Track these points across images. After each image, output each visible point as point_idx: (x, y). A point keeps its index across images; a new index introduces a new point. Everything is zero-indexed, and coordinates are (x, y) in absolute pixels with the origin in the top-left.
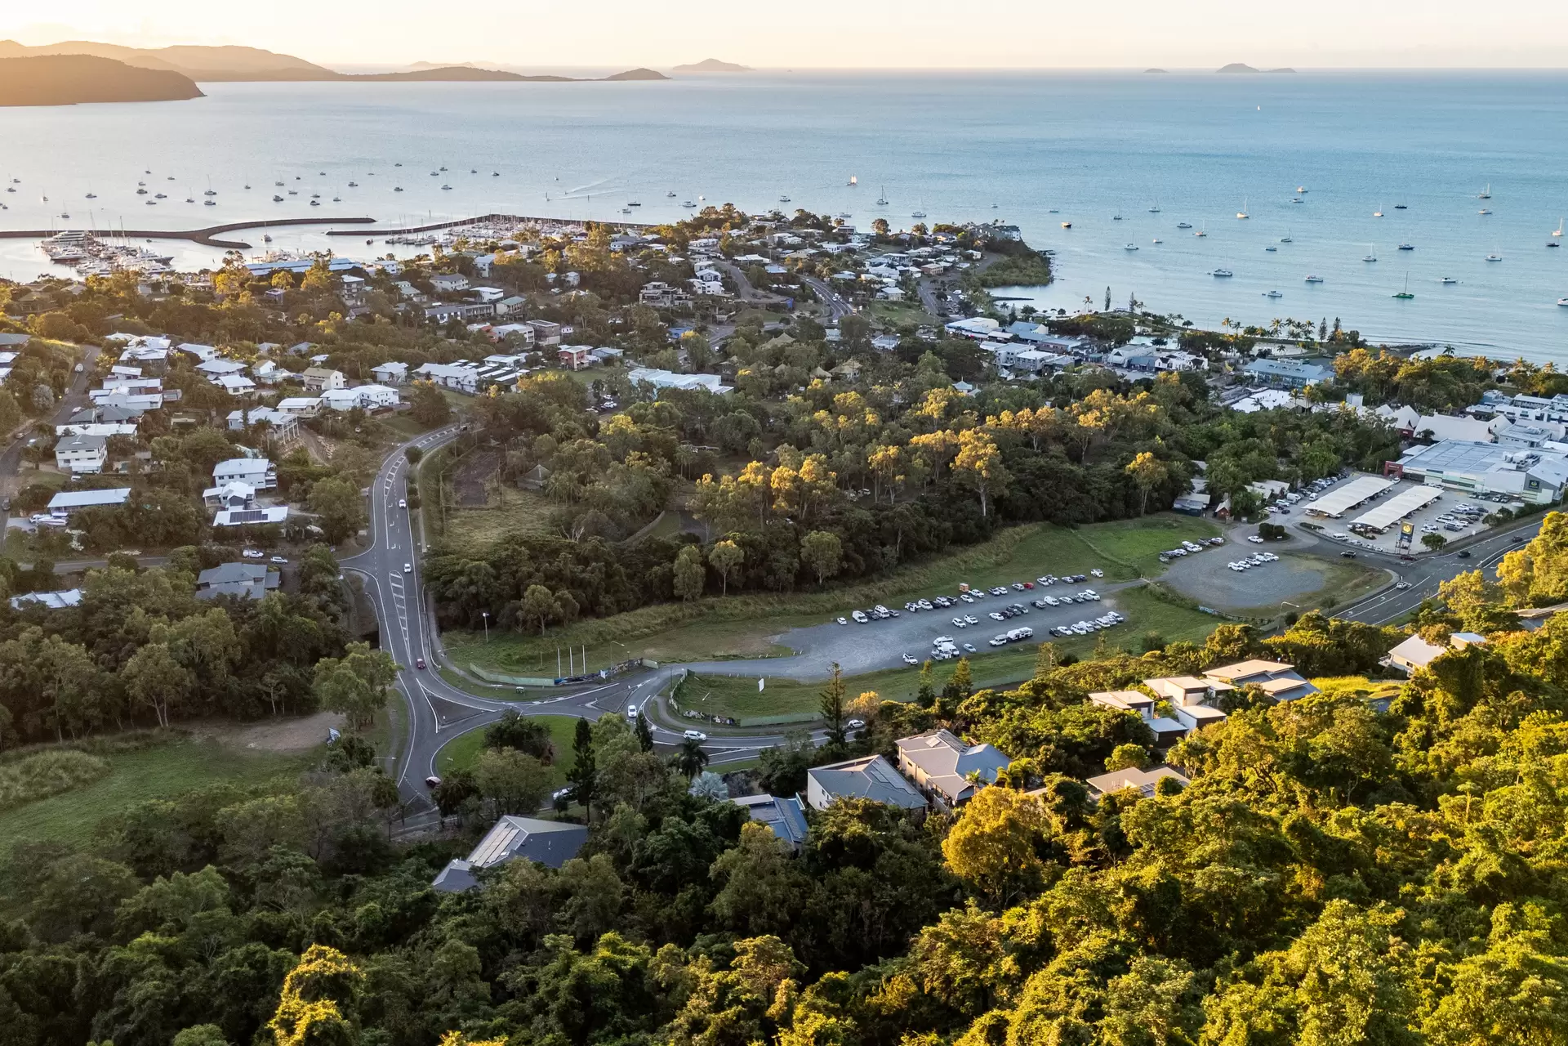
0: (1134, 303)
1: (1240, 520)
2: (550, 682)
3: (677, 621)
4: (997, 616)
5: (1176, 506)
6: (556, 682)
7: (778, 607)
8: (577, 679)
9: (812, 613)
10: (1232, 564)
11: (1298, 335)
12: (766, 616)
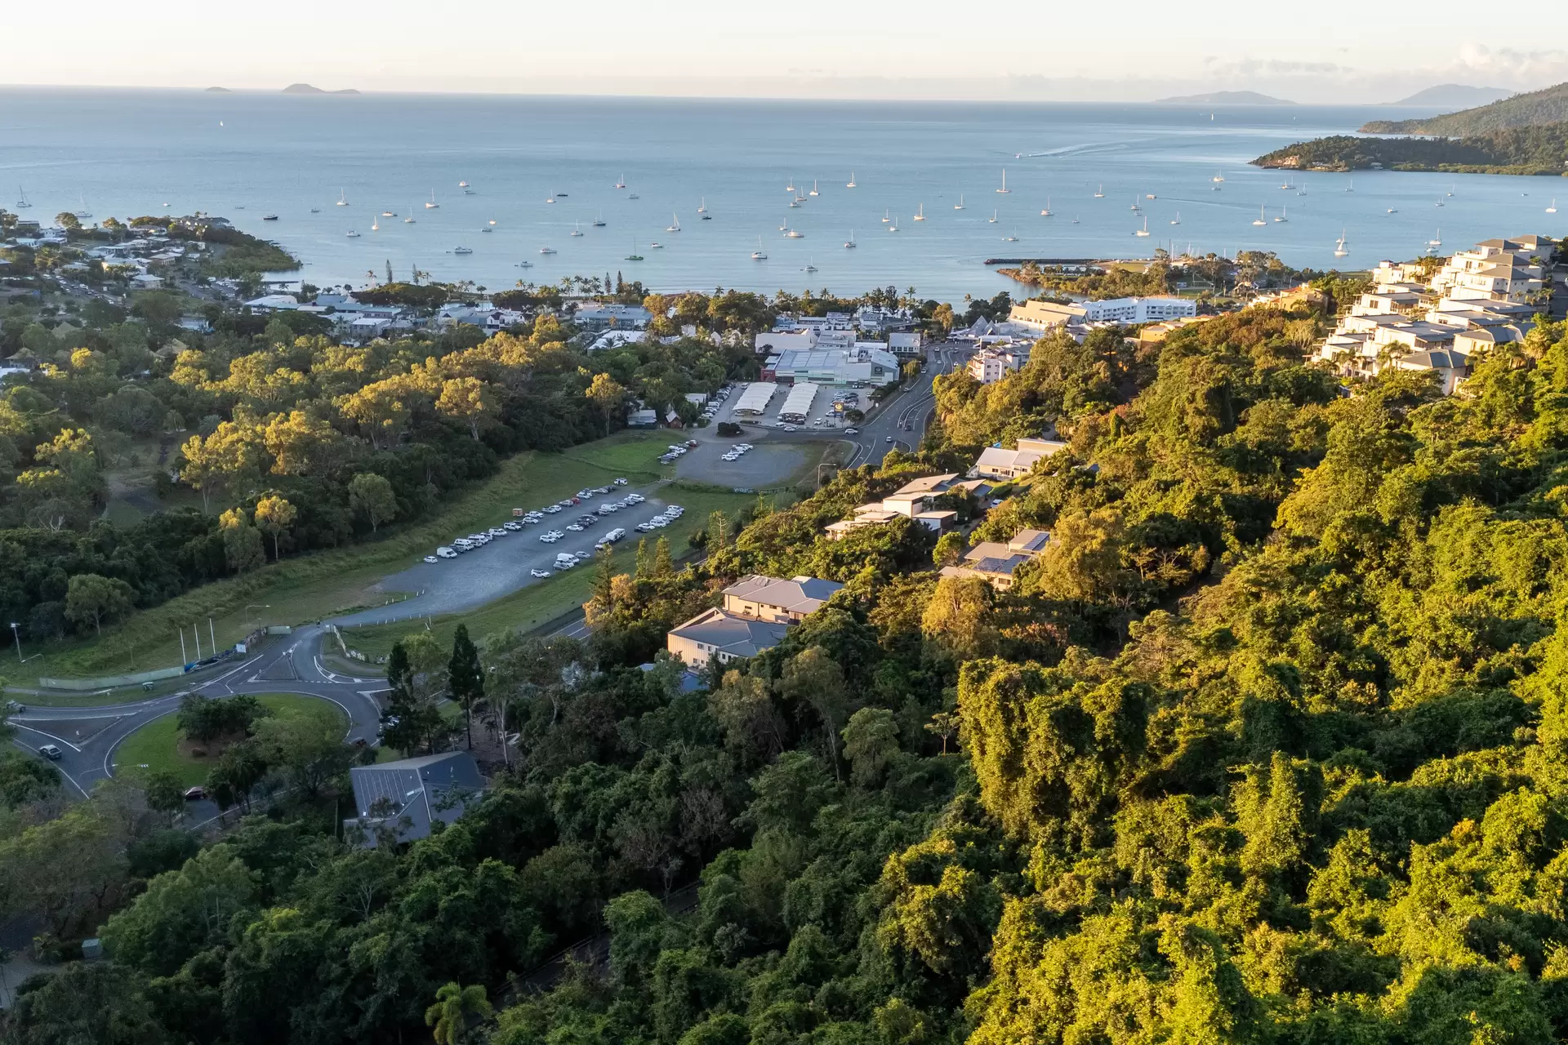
0: (417, 275)
1: (692, 426)
2: (180, 671)
3: (247, 594)
4: (576, 527)
5: (631, 423)
6: (187, 669)
7: (353, 561)
8: (212, 661)
9: (391, 560)
10: (725, 456)
11: (588, 291)
12: (343, 571)
